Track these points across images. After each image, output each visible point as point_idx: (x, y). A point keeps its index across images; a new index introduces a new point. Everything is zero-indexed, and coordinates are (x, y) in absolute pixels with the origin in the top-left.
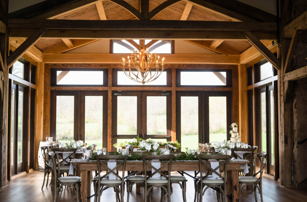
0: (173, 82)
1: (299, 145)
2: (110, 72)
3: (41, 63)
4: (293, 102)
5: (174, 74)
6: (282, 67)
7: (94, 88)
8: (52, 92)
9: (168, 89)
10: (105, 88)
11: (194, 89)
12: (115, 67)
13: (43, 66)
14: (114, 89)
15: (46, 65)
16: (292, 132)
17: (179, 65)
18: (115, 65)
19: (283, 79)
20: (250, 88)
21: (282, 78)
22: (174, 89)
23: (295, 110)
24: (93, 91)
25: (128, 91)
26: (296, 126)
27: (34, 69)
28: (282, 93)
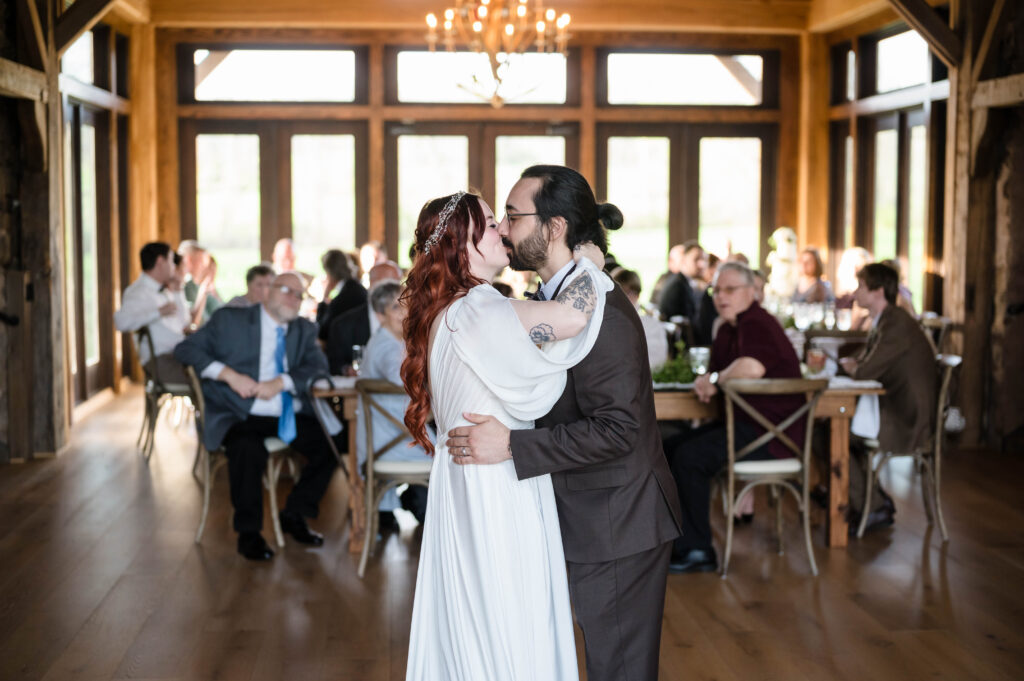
0: (587, 91)
1: (1014, 317)
2: (376, 57)
3: (143, 26)
4: (997, 176)
5: (588, 66)
6: (967, 61)
7: (324, 113)
8: (183, 123)
9: (570, 115)
10: (360, 112)
11: (654, 117)
12: (392, 41)
13: (152, 38)
14: (391, 113)
15: (162, 33)
16: (991, 272)
17: (608, 35)
18: (393, 33)
19: (970, 98)
20: (838, 113)
21: (965, 94)
22: (587, 116)
23: (1002, 203)
24: (320, 120)
25: (435, 122)
26: (1002, 256)
27: (124, 46)
28: (964, 146)
